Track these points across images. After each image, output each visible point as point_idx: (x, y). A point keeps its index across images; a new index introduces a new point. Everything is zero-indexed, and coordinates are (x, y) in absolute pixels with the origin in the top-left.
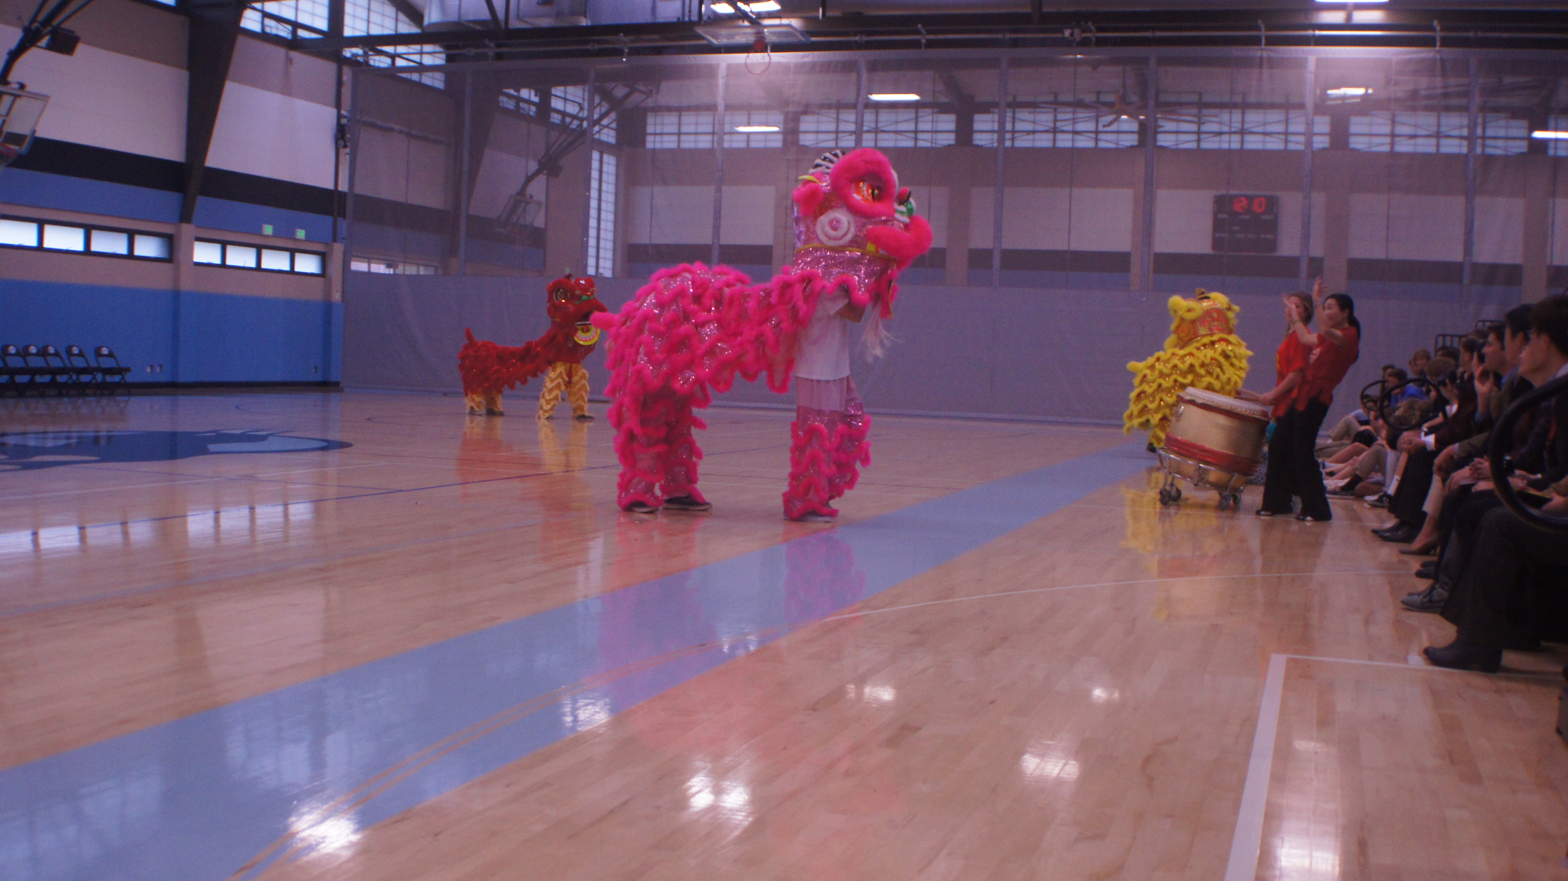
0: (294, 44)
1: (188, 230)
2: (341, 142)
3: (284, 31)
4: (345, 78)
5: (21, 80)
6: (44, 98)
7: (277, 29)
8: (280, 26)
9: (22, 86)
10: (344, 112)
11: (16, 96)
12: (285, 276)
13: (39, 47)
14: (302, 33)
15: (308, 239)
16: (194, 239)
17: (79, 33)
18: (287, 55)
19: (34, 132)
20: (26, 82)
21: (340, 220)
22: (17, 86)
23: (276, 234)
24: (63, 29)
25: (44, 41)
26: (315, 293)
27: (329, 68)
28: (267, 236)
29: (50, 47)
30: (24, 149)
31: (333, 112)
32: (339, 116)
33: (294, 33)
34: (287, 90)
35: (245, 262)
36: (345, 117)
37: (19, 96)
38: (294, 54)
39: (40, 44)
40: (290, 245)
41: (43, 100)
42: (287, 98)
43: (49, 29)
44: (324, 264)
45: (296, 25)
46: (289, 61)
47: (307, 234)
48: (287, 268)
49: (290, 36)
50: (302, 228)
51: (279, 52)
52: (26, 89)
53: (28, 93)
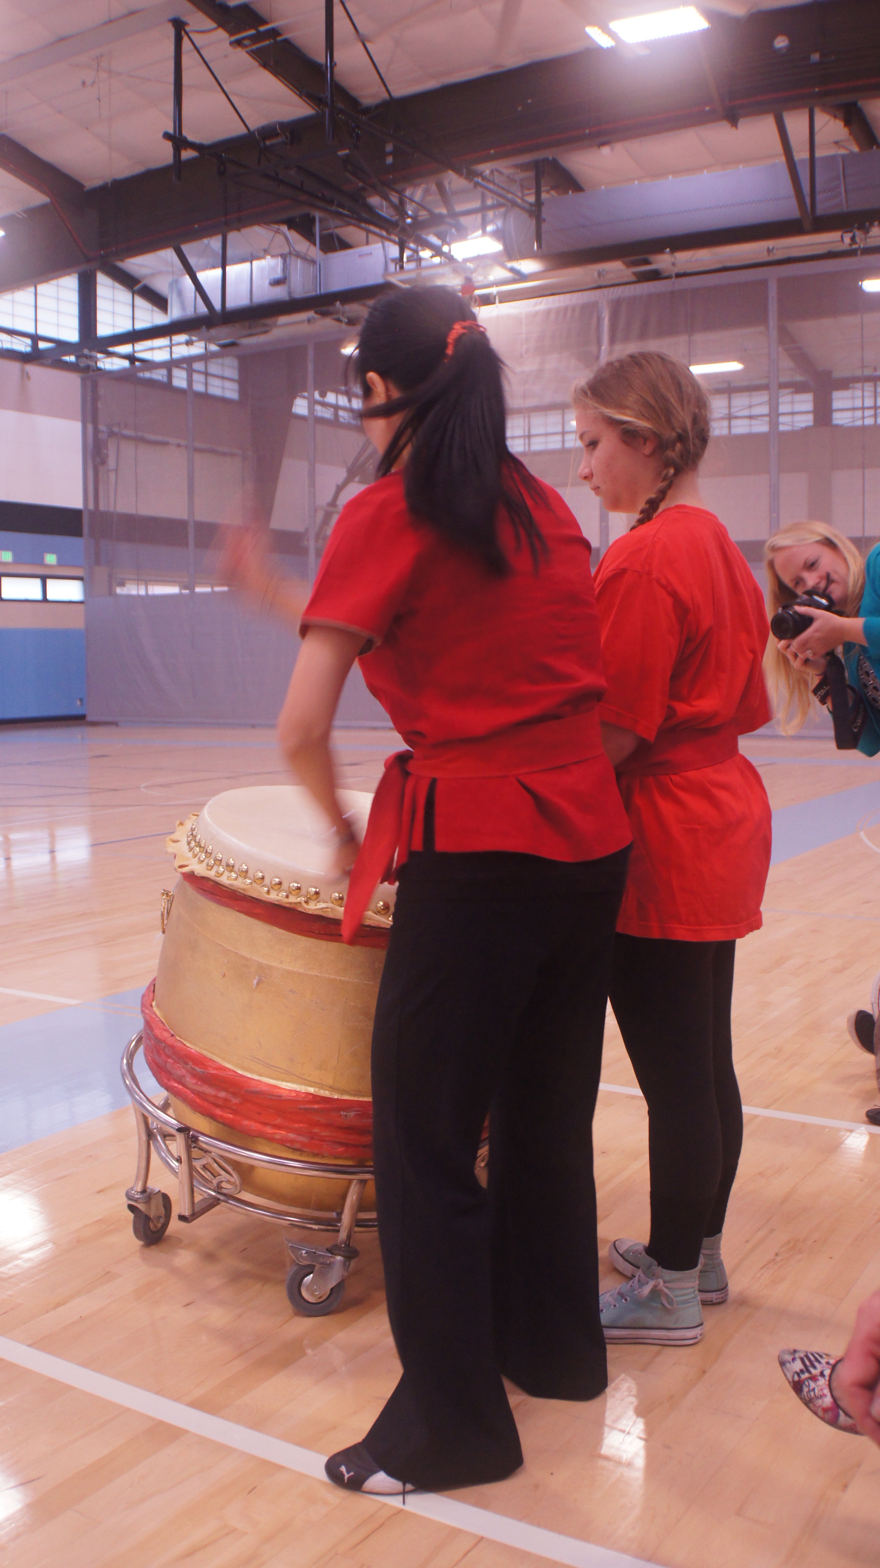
0: (34, 357)
2: (98, 459)
3: (22, 345)
4: (101, 391)
7: (12, 342)
12: (36, 605)
14: (42, 345)
15: (61, 564)
18: (23, 370)
23: (18, 561)
26: (77, 622)
31: (82, 426)
32: (96, 431)
33: (35, 345)
34: (24, 405)
36: (103, 432)
38: (31, 368)
42: (25, 415)
44: (87, 591)
45: (35, 338)
46: (25, 376)
47: (59, 559)
48: (39, 596)
49: (29, 349)
50: (52, 552)
51: (14, 367)
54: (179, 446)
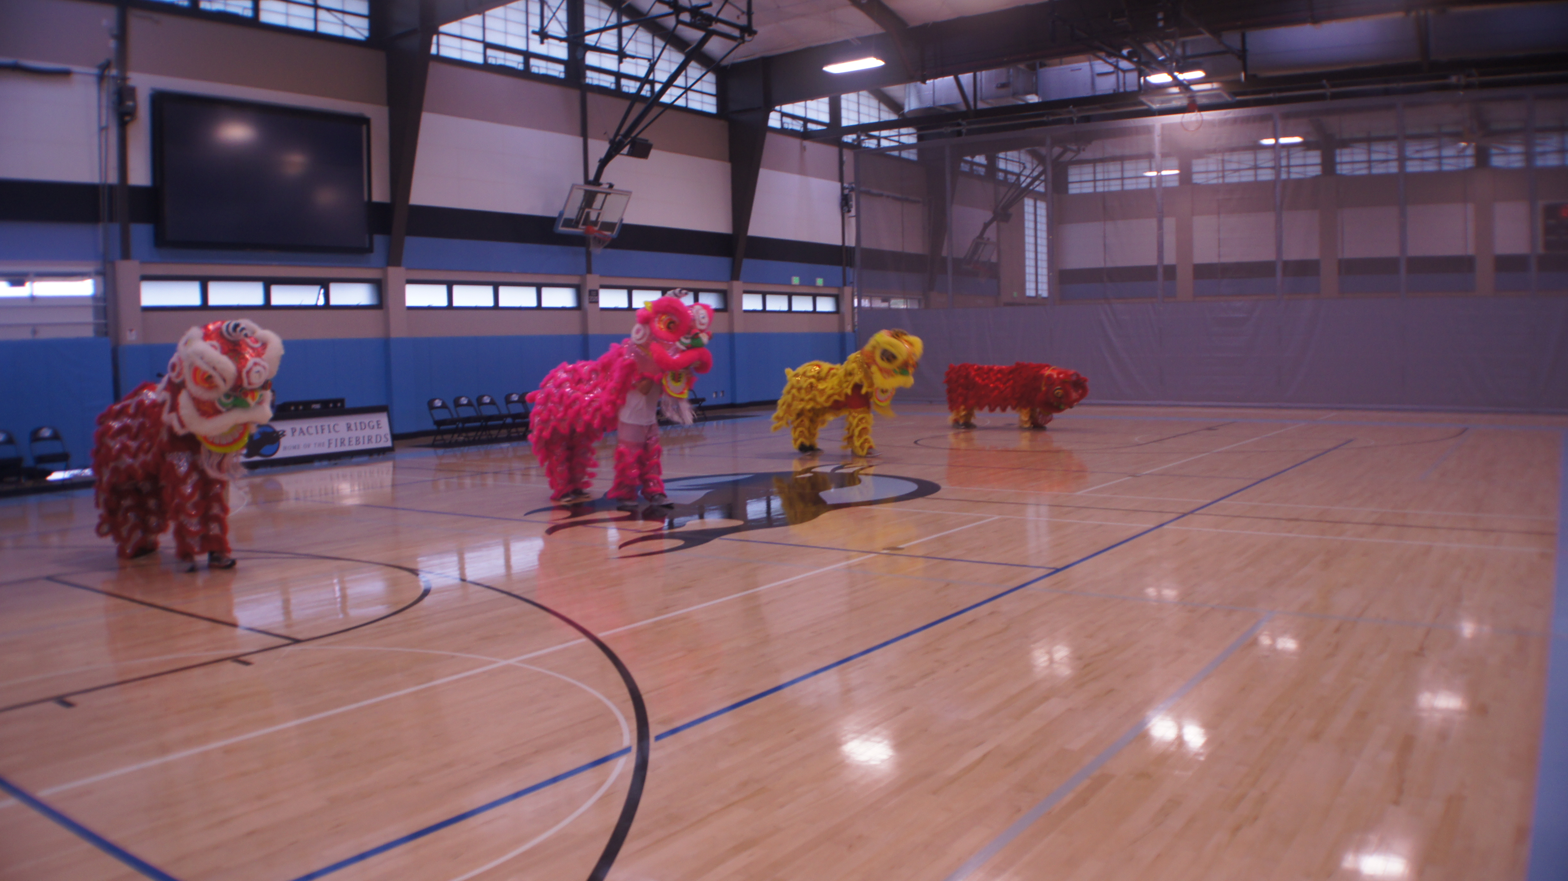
0: (806, 135)
1: (737, 285)
2: (846, 208)
3: (797, 126)
4: (845, 158)
5: (610, 181)
6: (628, 193)
7: (792, 124)
8: (795, 122)
9: (611, 186)
10: (846, 185)
11: (607, 194)
12: (809, 315)
13: (622, 154)
14: (811, 126)
15: (826, 285)
16: (742, 292)
17: (651, 141)
18: (801, 144)
19: (622, 220)
20: (613, 182)
21: (848, 268)
22: (607, 186)
23: (802, 284)
24: (640, 139)
25: (626, 150)
26: (832, 327)
27: (833, 153)
28: (795, 286)
29: (631, 154)
30: (615, 234)
31: (838, 185)
32: (843, 188)
33: (805, 126)
34: (802, 171)
35: (780, 307)
36: (847, 188)
37: (610, 194)
38: (807, 143)
39: (622, 152)
40: (813, 291)
41: (627, 195)
42: (804, 178)
44: (838, 304)
45: (806, 120)
46: (803, 149)
47: (824, 282)
48: (811, 309)
49: (802, 130)
50: (820, 277)
51: (795, 142)
52: (615, 187)
53: (616, 190)
54: (888, 197)
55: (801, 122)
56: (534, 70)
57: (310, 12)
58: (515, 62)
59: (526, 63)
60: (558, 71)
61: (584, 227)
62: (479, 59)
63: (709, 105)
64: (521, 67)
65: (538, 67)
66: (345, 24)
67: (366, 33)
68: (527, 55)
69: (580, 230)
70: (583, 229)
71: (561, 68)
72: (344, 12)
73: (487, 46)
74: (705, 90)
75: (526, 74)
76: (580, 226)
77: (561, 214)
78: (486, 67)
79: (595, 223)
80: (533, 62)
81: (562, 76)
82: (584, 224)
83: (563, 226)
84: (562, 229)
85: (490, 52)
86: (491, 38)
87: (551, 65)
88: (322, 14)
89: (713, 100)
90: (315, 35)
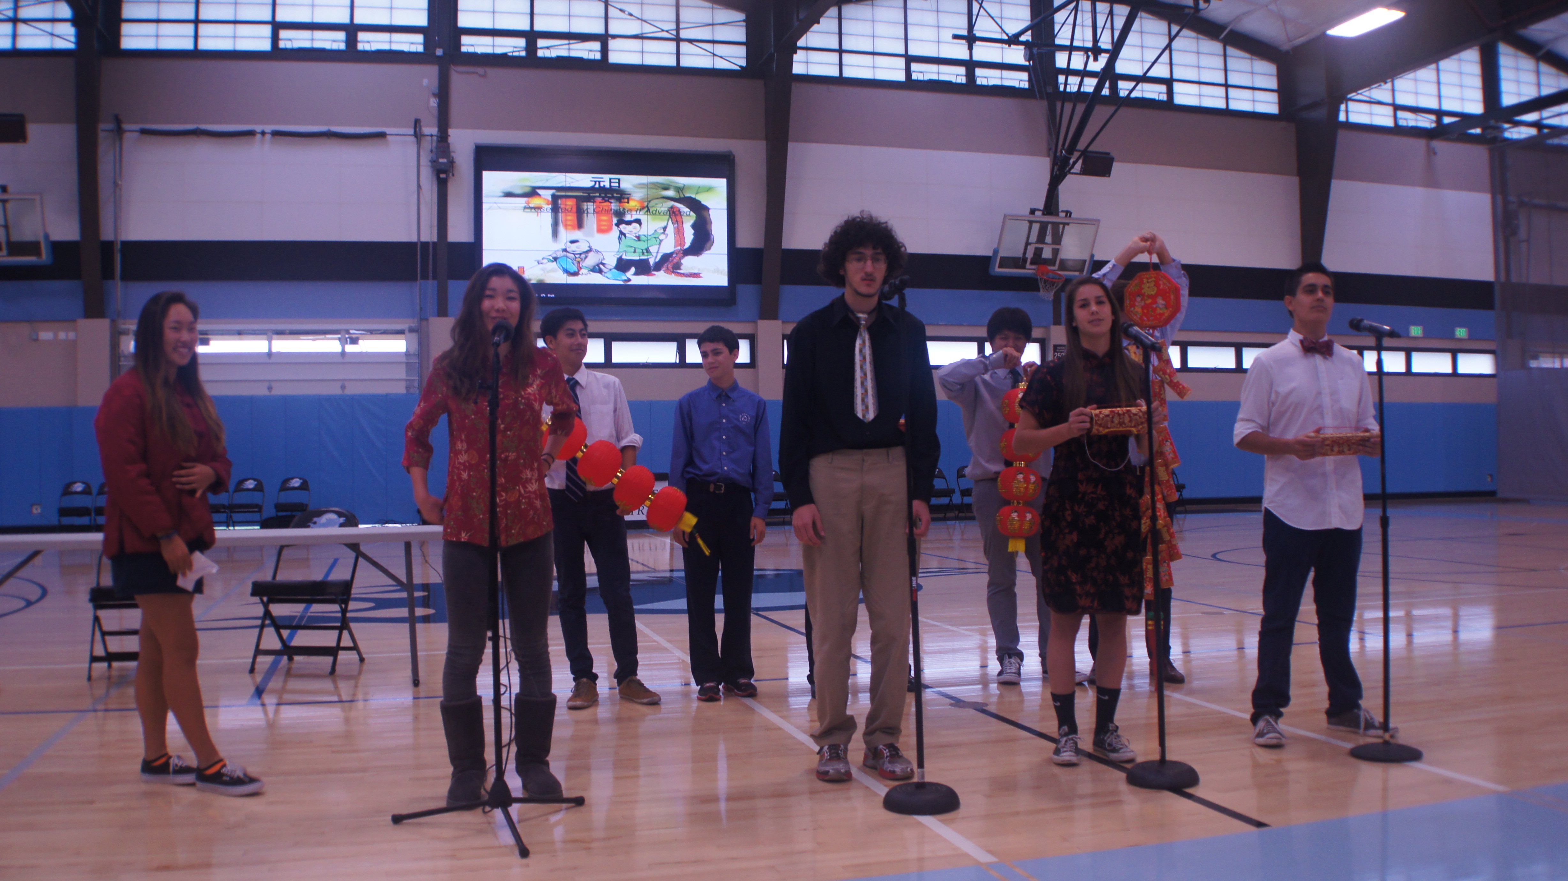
0: (1439, 132)
2: (1508, 231)
4: (1506, 162)
5: (1065, 209)
6: (1095, 222)
7: (1416, 120)
9: (1068, 213)
10: (1508, 198)
11: (1065, 224)
13: (1073, 173)
14: (1447, 120)
15: (1471, 337)
17: (1113, 154)
18: (1429, 147)
19: (1092, 256)
20: (1069, 210)
21: (1509, 314)
22: (1063, 215)
23: (1429, 335)
24: (1091, 152)
25: (1078, 167)
26: (1489, 395)
27: (1480, 155)
28: (1416, 338)
29: (1085, 172)
31: (1491, 197)
32: (1506, 202)
33: (1439, 120)
34: (1430, 181)
35: (1391, 367)
36: (1513, 202)
37: (1068, 224)
38: (1436, 144)
39: (1073, 171)
40: (1448, 345)
41: (1094, 224)
42: (1430, 191)
43: (1077, 154)
45: (1439, 114)
46: (1431, 152)
47: (1470, 333)
48: (1448, 370)
49: (1433, 125)
50: (1462, 326)
51: (1420, 144)
52: (1072, 216)
53: (1074, 219)
55: (1433, 117)
56: (979, 82)
57: (672, 46)
58: (956, 75)
59: (971, 75)
60: (1020, 80)
61: (1034, 267)
62: (901, 77)
63: (1268, 104)
64: (962, 80)
65: (986, 77)
66: (714, 55)
67: (743, 63)
68: (971, 65)
69: (1029, 270)
70: (1034, 269)
71: (1024, 76)
72: (714, 42)
73: (910, 59)
74: (1257, 85)
75: (971, 87)
76: (1028, 265)
77: (996, 252)
78: (910, 84)
79: (1052, 262)
80: (979, 72)
81: (1026, 85)
82: (1032, 263)
83: (1000, 266)
84: (998, 270)
85: (914, 66)
86: (913, 51)
87: (1007, 74)
88: (685, 47)
89: (1274, 97)
90: (678, 71)
